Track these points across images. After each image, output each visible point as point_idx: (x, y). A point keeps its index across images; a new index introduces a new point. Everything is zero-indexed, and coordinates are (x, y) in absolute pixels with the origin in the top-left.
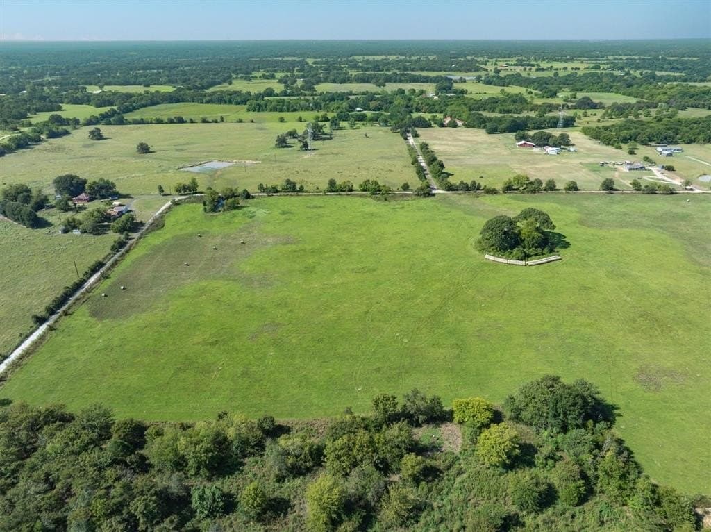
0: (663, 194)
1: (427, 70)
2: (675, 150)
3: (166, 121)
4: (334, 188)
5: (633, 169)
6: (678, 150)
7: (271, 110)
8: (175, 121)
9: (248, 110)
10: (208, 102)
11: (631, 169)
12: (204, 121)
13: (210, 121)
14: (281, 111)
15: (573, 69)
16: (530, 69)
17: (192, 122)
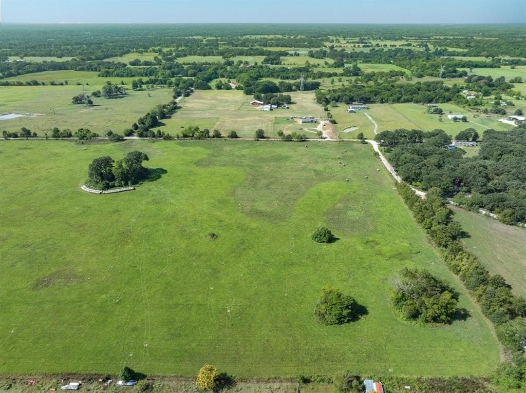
0: (297, 141)
1: (281, 46)
2: (361, 108)
3: (25, 84)
4: (57, 134)
5: (306, 122)
6: (364, 108)
7: (115, 76)
8: (32, 83)
9: (99, 76)
10: (80, 70)
11: (304, 122)
12: (53, 84)
13: (58, 84)
14: (122, 76)
15: (391, 46)
16: (359, 46)
17: (44, 84)
